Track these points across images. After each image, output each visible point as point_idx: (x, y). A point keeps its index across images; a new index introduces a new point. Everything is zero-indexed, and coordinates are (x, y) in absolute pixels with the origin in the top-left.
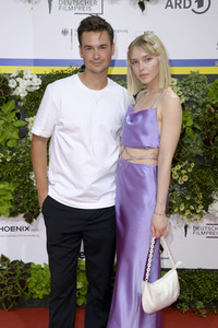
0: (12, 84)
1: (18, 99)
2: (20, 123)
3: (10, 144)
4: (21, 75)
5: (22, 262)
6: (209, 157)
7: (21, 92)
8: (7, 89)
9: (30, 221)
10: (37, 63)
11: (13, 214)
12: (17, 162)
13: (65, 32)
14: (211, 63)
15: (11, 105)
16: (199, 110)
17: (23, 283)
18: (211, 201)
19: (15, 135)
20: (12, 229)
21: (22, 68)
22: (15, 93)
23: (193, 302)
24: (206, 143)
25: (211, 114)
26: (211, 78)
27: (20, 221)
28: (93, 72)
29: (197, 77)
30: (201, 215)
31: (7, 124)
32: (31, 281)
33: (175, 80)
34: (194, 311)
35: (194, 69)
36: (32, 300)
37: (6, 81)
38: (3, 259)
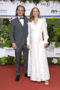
4: (11, 19)
5: (12, 56)
8: (9, 22)
11: (10, 47)
14: (50, 16)
15: (9, 25)
17: (12, 60)
18: (50, 44)
20: (10, 50)
21: (12, 17)
25: (50, 27)
26: (50, 19)
27: (12, 48)
30: (48, 47)
31: (9, 28)
32: (14, 60)
35: (47, 18)
36: (14, 64)
37: (8, 20)
38: (8, 56)
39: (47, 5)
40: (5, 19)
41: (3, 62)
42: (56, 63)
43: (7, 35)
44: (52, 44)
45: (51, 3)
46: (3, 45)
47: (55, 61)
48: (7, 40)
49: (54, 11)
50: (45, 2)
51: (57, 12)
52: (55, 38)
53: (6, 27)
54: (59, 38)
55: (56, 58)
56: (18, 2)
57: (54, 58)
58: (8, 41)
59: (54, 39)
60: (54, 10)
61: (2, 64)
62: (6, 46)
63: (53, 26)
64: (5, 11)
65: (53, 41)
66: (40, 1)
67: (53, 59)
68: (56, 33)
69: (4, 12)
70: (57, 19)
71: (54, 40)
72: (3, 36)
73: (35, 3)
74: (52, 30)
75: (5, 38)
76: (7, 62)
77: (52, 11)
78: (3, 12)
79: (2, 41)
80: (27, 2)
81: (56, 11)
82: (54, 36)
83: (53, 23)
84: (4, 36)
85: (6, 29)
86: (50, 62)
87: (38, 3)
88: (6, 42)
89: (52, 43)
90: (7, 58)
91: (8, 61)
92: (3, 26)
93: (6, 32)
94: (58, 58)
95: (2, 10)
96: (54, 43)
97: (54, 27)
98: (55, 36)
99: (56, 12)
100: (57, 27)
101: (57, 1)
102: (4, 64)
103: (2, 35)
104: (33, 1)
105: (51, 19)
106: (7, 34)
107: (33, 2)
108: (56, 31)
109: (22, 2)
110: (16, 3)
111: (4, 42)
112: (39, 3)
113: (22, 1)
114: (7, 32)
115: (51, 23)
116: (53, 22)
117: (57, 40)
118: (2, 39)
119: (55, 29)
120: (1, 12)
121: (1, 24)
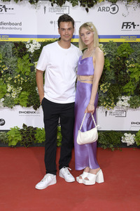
0: (27, 46)
1: (30, 53)
3: (26, 74)
4: (31, 42)
5: (32, 127)
6: (117, 80)
7: (32, 50)
8: (25, 49)
9: (36, 109)
10: (39, 36)
11: (28, 106)
12: (29, 82)
13: (52, 22)
14: (118, 37)
15: (27, 56)
16: (113, 59)
17: (33, 136)
18: (118, 100)
19: (29, 70)
20: (28, 112)
21: (32, 39)
22: (29, 51)
23: (108, 145)
24: (116, 74)
25: (118, 61)
26: (119, 44)
27: (31, 109)
28: (65, 41)
29: (112, 43)
30: (113, 107)
31: (25, 64)
32: (37, 136)
33: (102, 45)
34: (109, 149)
35: (111, 40)
36: (37, 144)
37: (25, 45)
38: (24, 125)
39: (111, 10)
40: (16, 44)
41: (11, 140)
42: (131, 143)
43: (22, 79)
44: (123, 100)
45: (121, 5)
46: (12, 101)
47: (129, 140)
48: (22, 91)
49: (127, 25)
50: (107, 4)
51: (134, 26)
52: (130, 87)
53: (19, 60)
55: (132, 132)
56: (46, 5)
57: (128, 132)
58: (23, 93)
59: (128, 88)
60: (127, 23)
61: (10, 145)
62: (18, 104)
63: (124, 58)
64: (16, 24)
65: (125, 94)
66: (96, 2)
67: (126, 134)
68: (132, 76)
69: (15, 28)
71: (127, 90)
73: (84, 6)
74: (124, 68)
75: (16, 86)
76: (21, 140)
77: (123, 25)
78: (12, 26)
79: (11, 92)
80: (67, 3)
81: (133, 24)
82: (127, 82)
83: (124, 53)
84: (15, 82)
85: (19, 66)
86: (119, 141)
87: (91, 5)
88: (20, 94)
89: (123, 98)
90: (22, 131)
91: (24, 137)
92: (12, 59)
93: (18, 72)
94: (137, 132)
95: (10, 24)
96: (127, 98)
97: (128, 62)
98: (130, 83)
99: (132, 26)
100: (136, 62)
101: (136, 2)
103: (10, 79)
104: (81, 2)
105: (122, 43)
106: (22, 76)
107: (79, 4)
108: (131, 70)
109: (55, 5)
110: (42, 7)
111: (14, 95)
112: (95, 6)
113: (54, 2)
114: (20, 73)
115: (122, 52)
116: (125, 51)
117: (134, 91)
118: (10, 88)
119: (130, 66)
120: (9, 26)
121: (8, 54)
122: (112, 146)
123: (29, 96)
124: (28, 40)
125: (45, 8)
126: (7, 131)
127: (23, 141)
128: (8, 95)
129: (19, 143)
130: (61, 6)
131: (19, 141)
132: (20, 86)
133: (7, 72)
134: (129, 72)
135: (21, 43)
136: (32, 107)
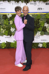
1: (8, 18)
2: (9, 22)
5: (9, 42)
6: (36, 27)
9: (10, 36)
10: (11, 13)
11: (8, 35)
14: (37, 13)
17: (10, 45)
18: (37, 33)
19: (8, 24)
20: (8, 37)
21: (9, 13)
24: (36, 24)
25: (37, 20)
27: (9, 36)
29: (35, 15)
30: (35, 35)
31: (7, 22)
32: (11, 45)
35: (34, 13)
36: (11, 47)
37: (6, 15)
38: (7, 42)
39: (34, 4)
40: (4, 15)
41: (3, 46)
42: (41, 47)
44: (38, 33)
45: (37, 2)
46: (3, 34)
47: (41, 45)
48: (6, 30)
49: (39, 9)
50: (33, 2)
51: (42, 9)
53: (5, 20)
54: (43, 28)
57: (40, 43)
58: (6, 31)
60: (39, 8)
61: (2, 48)
62: (5, 35)
63: (39, 20)
64: (3, 9)
65: (39, 31)
67: (39, 44)
69: (3, 10)
70: (42, 15)
71: (40, 30)
72: (2, 28)
73: (26, 3)
74: (39, 23)
75: (4, 29)
76: (6, 46)
77: (38, 9)
78: (2, 9)
80: (20, 2)
81: (41, 8)
82: (40, 27)
83: (39, 18)
84: (4, 27)
85: (5, 22)
86: (37, 46)
87: (28, 2)
88: (5, 31)
89: (38, 32)
90: (6, 43)
91: (7, 45)
92: (3, 20)
93: (5, 24)
94: (43, 43)
95: (1, 8)
98: (41, 27)
100: (42, 21)
101: (42, 1)
102: (4, 47)
103: (2, 26)
104: (24, 1)
105: (38, 15)
107: (24, 2)
108: (41, 23)
109: (16, 2)
110: (12, 3)
111: (3, 32)
113: (16, 1)
114: (5, 25)
117: (42, 30)
118: (2, 29)
119: (40, 22)
120: (1, 9)
121: (1, 18)
122: (35, 48)
123: (8, 32)
124: (7, 14)
125: (13, 3)
126: (1, 44)
127: (6, 47)
128: (1, 32)
129: (5, 48)
130: (18, 3)
131: (5, 47)
132: (5, 29)
133: (1, 24)
134: (40, 24)
135: (5, 15)
136: (9, 35)
